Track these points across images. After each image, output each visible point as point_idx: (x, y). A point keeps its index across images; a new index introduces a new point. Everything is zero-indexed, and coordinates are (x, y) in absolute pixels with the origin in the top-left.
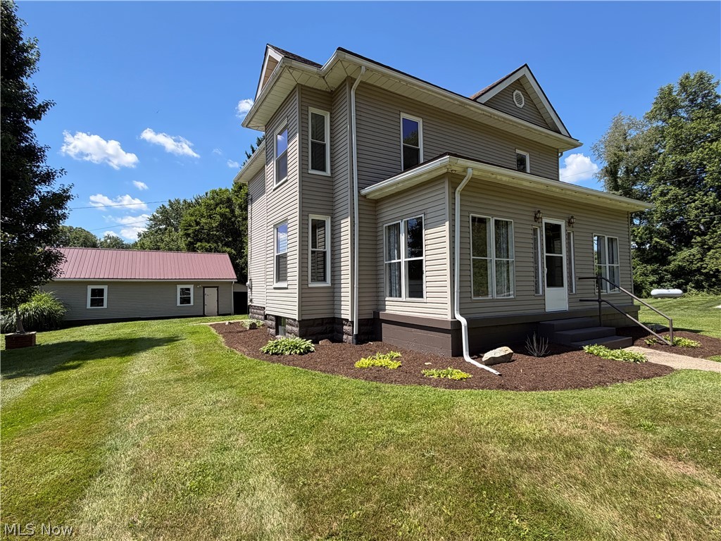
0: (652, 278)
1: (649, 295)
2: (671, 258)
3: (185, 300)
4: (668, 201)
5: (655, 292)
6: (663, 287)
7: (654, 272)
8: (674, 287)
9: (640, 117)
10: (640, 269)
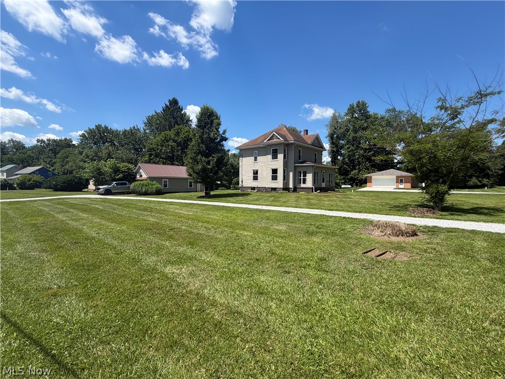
0: (343, 181)
1: (341, 188)
2: (349, 173)
3: (191, 186)
4: (350, 151)
5: (343, 186)
6: (346, 185)
7: (343, 179)
8: (349, 185)
9: (343, 114)
10: (339, 177)
